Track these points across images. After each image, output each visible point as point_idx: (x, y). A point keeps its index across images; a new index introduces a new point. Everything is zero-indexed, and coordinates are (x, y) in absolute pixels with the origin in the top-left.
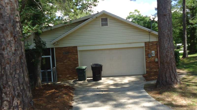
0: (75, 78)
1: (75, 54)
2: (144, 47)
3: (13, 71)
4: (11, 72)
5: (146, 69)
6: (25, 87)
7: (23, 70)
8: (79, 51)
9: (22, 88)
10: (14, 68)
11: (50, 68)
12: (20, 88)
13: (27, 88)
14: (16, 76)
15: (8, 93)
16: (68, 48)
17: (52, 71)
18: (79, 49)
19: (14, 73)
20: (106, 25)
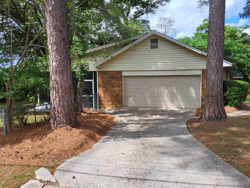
0: (118, 106)
1: (119, 80)
2: (201, 76)
3: (64, 95)
4: (63, 95)
5: (201, 102)
6: (72, 108)
7: (71, 94)
8: (123, 76)
9: (69, 109)
10: (65, 92)
11: (92, 93)
12: (68, 109)
13: (73, 109)
14: (66, 99)
15: (60, 111)
16: (112, 72)
17: (94, 97)
18: (124, 74)
19: (64, 96)
20: (157, 47)
